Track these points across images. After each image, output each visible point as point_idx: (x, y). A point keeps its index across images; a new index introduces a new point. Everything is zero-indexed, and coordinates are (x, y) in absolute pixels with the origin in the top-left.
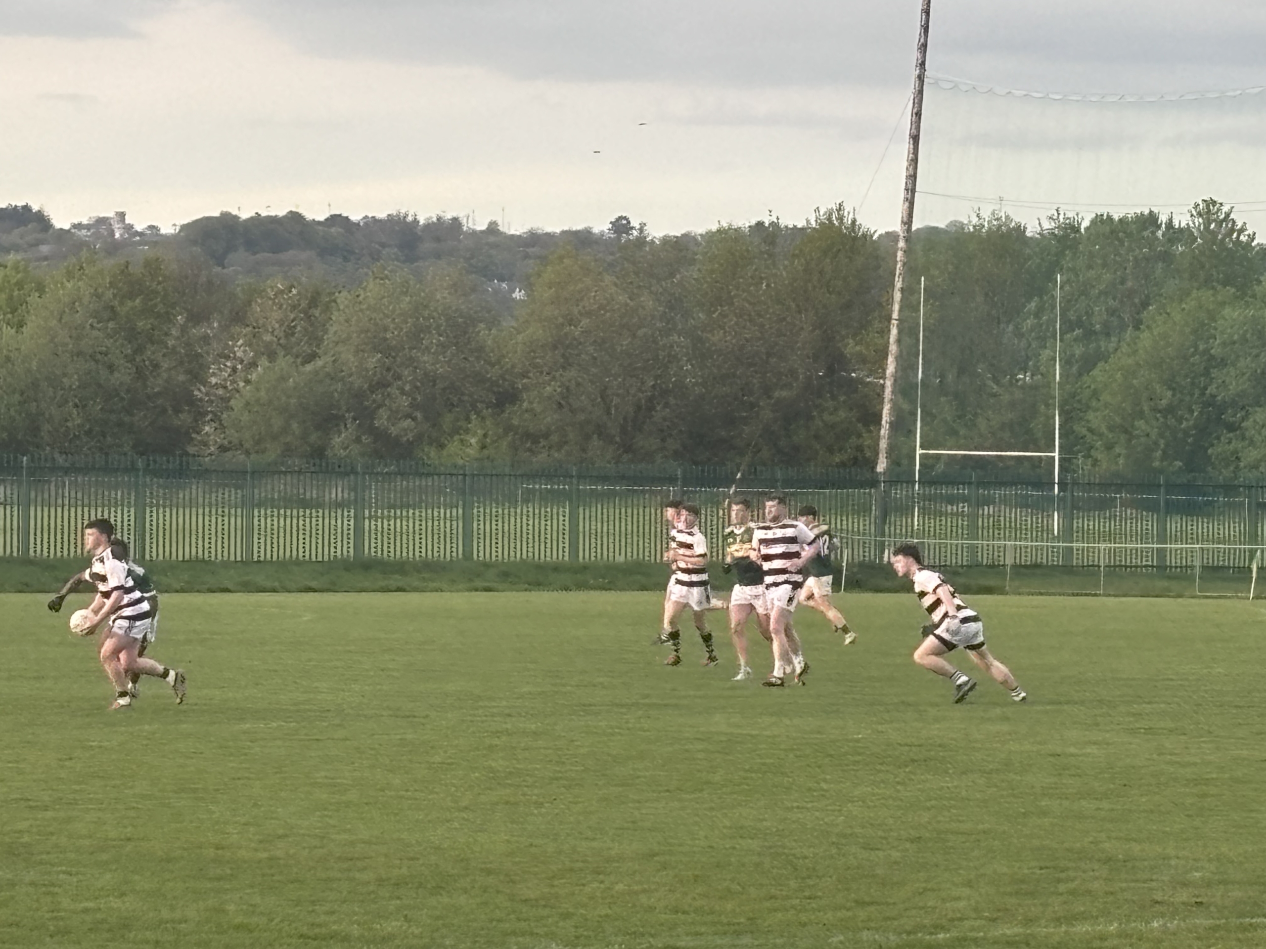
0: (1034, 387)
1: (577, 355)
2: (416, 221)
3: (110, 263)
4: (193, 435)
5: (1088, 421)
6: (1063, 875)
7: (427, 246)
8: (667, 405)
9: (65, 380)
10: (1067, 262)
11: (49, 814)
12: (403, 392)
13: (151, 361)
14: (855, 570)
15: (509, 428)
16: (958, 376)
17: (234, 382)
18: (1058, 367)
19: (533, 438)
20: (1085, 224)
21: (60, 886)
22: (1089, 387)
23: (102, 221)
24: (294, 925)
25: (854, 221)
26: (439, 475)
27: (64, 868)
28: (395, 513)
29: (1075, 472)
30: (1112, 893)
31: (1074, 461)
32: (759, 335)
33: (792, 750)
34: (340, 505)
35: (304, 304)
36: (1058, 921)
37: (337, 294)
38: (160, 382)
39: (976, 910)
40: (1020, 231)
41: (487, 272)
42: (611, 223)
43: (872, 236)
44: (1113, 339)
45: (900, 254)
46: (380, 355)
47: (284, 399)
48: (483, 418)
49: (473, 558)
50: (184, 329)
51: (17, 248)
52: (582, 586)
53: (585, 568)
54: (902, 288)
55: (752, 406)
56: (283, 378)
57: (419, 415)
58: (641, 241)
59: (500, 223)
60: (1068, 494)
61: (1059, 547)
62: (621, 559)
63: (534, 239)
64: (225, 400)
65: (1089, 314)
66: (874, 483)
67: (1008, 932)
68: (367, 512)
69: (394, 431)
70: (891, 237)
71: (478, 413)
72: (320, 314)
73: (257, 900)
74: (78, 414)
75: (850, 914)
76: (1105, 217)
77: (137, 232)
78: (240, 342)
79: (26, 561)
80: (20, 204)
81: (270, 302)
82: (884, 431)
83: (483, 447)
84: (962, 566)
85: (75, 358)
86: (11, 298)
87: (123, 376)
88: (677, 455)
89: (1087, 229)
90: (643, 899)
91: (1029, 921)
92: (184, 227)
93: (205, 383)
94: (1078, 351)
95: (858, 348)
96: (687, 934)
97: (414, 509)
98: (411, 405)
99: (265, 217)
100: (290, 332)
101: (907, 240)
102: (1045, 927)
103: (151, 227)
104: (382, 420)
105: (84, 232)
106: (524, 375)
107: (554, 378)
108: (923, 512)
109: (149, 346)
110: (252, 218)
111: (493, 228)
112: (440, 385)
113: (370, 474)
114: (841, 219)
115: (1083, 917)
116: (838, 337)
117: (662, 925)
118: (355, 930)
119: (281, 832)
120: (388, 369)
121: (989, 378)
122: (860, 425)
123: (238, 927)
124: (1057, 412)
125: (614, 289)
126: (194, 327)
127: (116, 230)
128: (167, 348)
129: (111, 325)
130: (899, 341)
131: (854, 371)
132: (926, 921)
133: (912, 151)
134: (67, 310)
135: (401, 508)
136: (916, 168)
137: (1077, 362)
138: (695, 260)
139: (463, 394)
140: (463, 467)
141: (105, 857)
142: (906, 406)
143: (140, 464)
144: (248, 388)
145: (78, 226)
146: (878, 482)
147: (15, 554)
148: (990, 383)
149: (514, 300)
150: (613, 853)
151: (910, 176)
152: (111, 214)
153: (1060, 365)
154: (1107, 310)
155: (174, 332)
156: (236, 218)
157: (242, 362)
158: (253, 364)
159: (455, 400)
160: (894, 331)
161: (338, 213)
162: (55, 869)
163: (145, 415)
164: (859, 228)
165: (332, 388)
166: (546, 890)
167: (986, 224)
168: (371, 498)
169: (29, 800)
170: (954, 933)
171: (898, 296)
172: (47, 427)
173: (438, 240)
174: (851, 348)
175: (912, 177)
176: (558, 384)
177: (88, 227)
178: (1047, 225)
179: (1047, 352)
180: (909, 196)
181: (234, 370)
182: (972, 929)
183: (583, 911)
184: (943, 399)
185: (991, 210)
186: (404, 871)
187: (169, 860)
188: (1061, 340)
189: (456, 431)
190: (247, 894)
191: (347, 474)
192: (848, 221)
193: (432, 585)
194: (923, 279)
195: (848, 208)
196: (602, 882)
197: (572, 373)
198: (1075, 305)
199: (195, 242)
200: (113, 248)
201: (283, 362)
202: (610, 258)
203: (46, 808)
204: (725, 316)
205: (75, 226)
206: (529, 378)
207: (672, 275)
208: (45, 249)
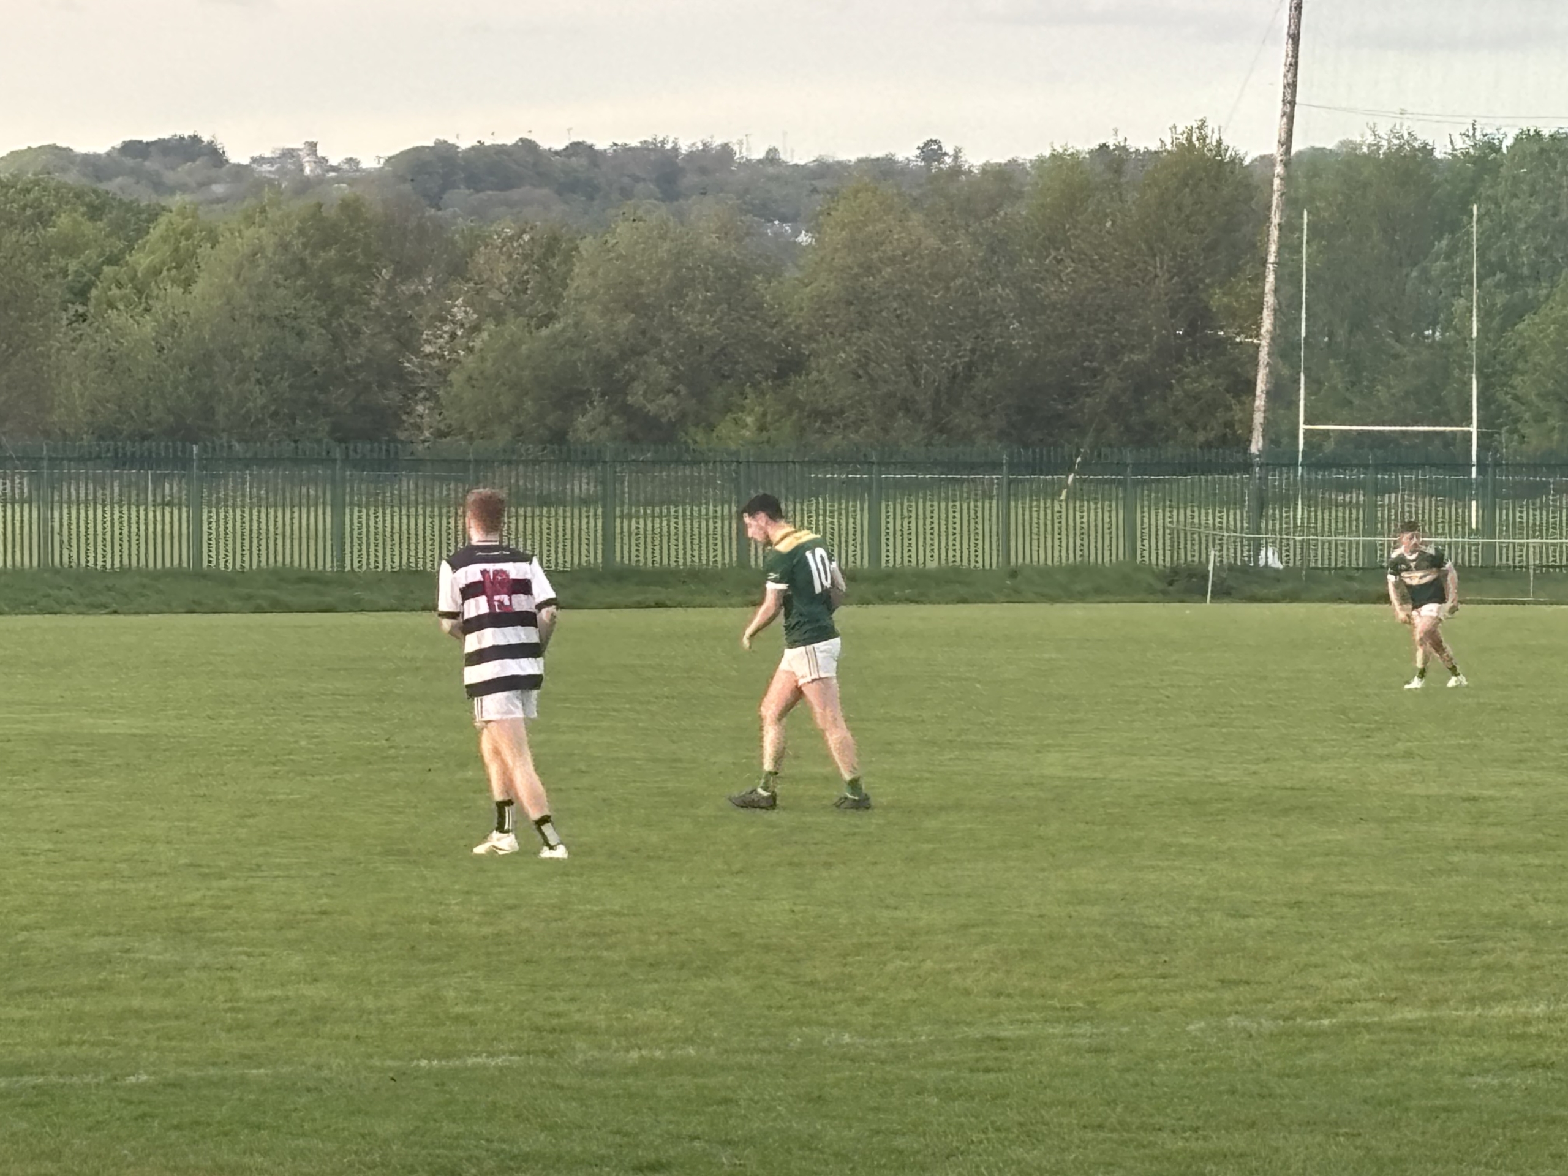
0: (1444, 345)
1: (877, 312)
2: (675, 149)
3: (300, 206)
4: (404, 417)
5: (1512, 387)
6: (1477, 946)
7: (690, 179)
8: (988, 373)
9: (245, 351)
10: (1484, 190)
11: (225, 883)
12: (662, 361)
13: (350, 325)
14: (1224, 575)
15: (794, 404)
16: (1351, 332)
17: (453, 351)
18: (1474, 318)
19: (826, 417)
20: (1509, 142)
21: (240, 971)
22: (1514, 344)
23: (289, 154)
24: (526, 1014)
25: (1219, 142)
26: (707, 463)
27: (246, 949)
28: (653, 511)
29: (1497, 451)
30: (1538, 967)
31: (1496, 436)
32: (1104, 286)
33: (1144, 796)
34: (585, 502)
35: (538, 252)
36: (1472, 1001)
37: (578, 241)
38: (362, 351)
39: (1370, 989)
40: (1426, 151)
41: (766, 211)
42: (918, 148)
43: (1242, 160)
44: (1544, 284)
45: (1277, 182)
46: (633, 315)
47: (514, 370)
48: (763, 394)
49: (750, 567)
50: (390, 286)
51: (184, 188)
52: (885, 598)
53: (889, 576)
54: (1279, 224)
55: (1095, 373)
56: (513, 345)
57: (683, 389)
58: (956, 171)
59: (780, 150)
60: (1489, 477)
61: (1477, 544)
62: (932, 565)
63: (824, 170)
64: (442, 374)
65: (1515, 253)
66: (1247, 466)
67: (1409, 1016)
68: (618, 509)
69: (651, 408)
70: (1266, 161)
71: (755, 385)
72: (558, 265)
73: (483, 985)
74: (262, 392)
75: (1212, 996)
76: (1532, 133)
77: (331, 166)
78: (460, 301)
79: (199, 575)
80: (187, 133)
81: (497, 251)
82: (1260, 402)
83: (762, 428)
84: (1358, 569)
85: (257, 324)
86: (176, 250)
87: (316, 345)
88: (1003, 435)
89: (1510, 149)
90: (957, 979)
91: (1434, 1003)
92: (389, 160)
93: (417, 352)
94: (1501, 300)
95: (1225, 300)
96: (1012, 1023)
97: (676, 506)
98: (674, 377)
99: (489, 147)
100: (522, 288)
101: (1286, 164)
102: (1456, 1010)
103: (350, 160)
104: (636, 397)
105: (266, 167)
106: (811, 338)
107: (848, 342)
108: (1309, 502)
109: (346, 307)
110: (473, 148)
111: (772, 158)
112: (708, 351)
113: (622, 463)
114: (1203, 139)
115: (1500, 997)
116: (1201, 286)
117: (980, 1011)
118: (601, 1021)
119: (510, 901)
120: (643, 333)
121: (1389, 335)
122: (1229, 396)
123: (458, 1018)
124: (1474, 376)
125: (921, 230)
126: (402, 282)
127: (306, 164)
128: (370, 309)
129: (300, 282)
130: (1276, 291)
131: (1222, 329)
132: (1307, 1004)
133: (1290, 53)
134: (245, 262)
135: (661, 504)
136: (1295, 75)
137: (1500, 313)
138: (1021, 192)
139: (737, 363)
140: (737, 453)
141: (291, 934)
142: (1286, 372)
143: (337, 453)
144: (471, 358)
145: (259, 160)
146: (1252, 465)
147: (185, 565)
148: (1391, 341)
149: (797, 245)
150: (921, 924)
151: (1288, 84)
152: (298, 144)
153: (1478, 316)
154: (1536, 249)
155: (378, 290)
156: (454, 147)
157: (462, 325)
158: (476, 328)
159: (726, 370)
160: (1271, 278)
161: (580, 140)
162: (234, 949)
163: (343, 394)
164: (1227, 150)
165: (575, 357)
166: (838, 970)
167: (1384, 143)
168: (623, 493)
169: (200, 866)
170: (1342, 1018)
171: (1275, 234)
172: (221, 410)
173: (703, 171)
174: (1217, 299)
175: (1292, 86)
176: (855, 348)
177: (271, 161)
178: (1461, 144)
179: (1462, 301)
180: (1288, 110)
181: (453, 336)
182: (1365, 1013)
183: (881, 995)
184: (1332, 362)
185: (1390, 126)
186: (663, 947)
187: (373, 937)
188: (1479, 287)
189: (727, 409)
190: (470, 978)
191: (591, 463)
192: (1212, 141)
193: (699, 599)
194: (1305, 213)
195: (1211, 124)
196: (906, 959)
197: (871, 335)
198: (1495, 243)
199: (402, 179)
200: (304, 186)
201: (513, 326)
202: (916, 193)
203: (222, 876)
204: (1059, 261)
205: (254, 160)
206: (816, 341)
207: (993, 211)
208: (218, 189)
